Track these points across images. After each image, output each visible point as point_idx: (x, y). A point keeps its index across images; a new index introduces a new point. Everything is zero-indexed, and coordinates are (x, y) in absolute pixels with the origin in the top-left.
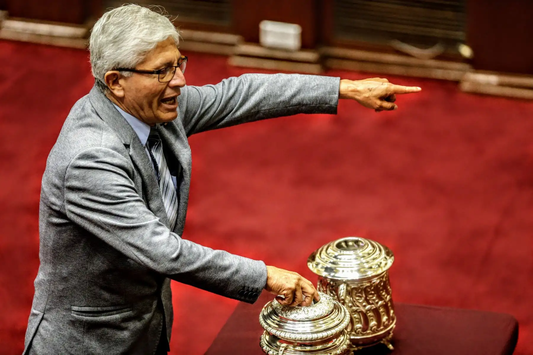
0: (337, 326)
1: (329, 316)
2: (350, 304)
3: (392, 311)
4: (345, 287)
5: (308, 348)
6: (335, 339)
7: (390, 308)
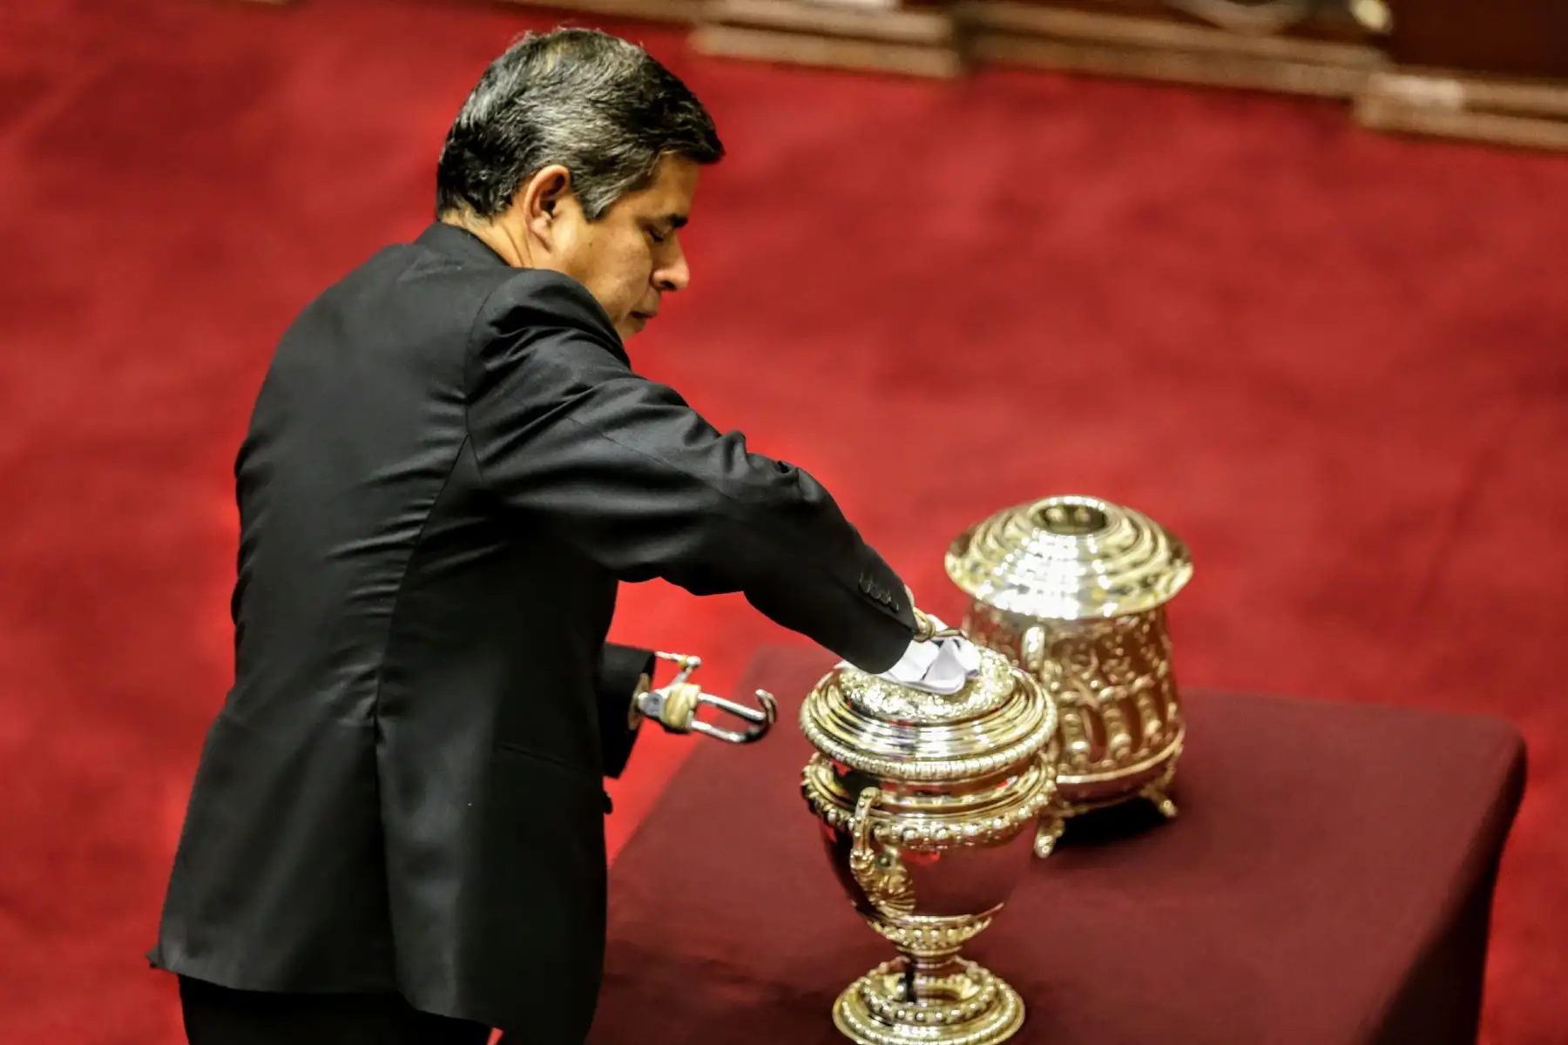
0: (1020, 740)
1: (999, 713)
2: (1056, 685)
3: (1173, 707)
4: (1041, 636)
5: (937, 802)
6: (1014, 779)
7: (1168, 697)
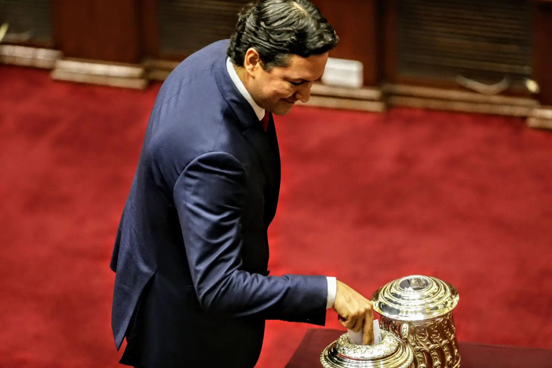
0: (399, 366)
2: (413, 344)
3: (456, 351)
4: (408, 326)
7: (454, 347)
